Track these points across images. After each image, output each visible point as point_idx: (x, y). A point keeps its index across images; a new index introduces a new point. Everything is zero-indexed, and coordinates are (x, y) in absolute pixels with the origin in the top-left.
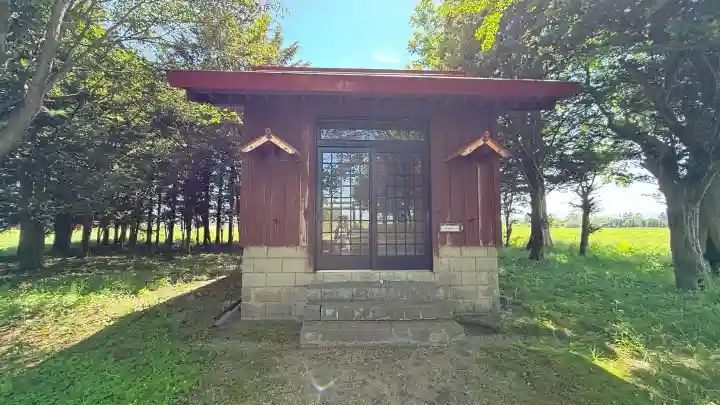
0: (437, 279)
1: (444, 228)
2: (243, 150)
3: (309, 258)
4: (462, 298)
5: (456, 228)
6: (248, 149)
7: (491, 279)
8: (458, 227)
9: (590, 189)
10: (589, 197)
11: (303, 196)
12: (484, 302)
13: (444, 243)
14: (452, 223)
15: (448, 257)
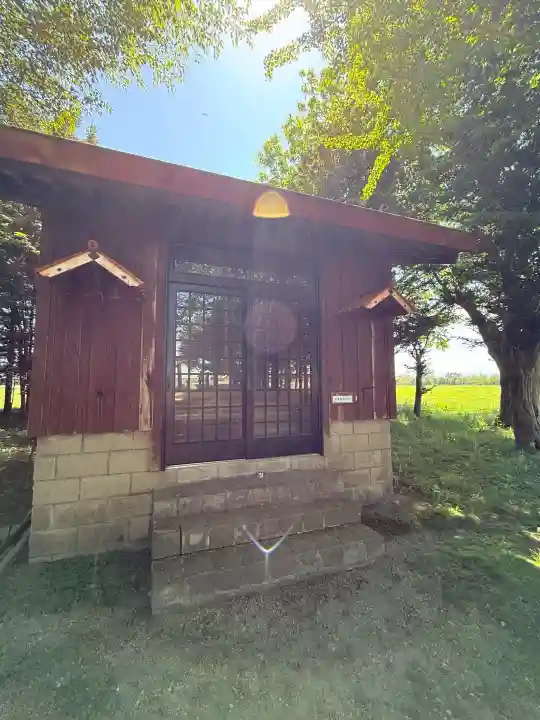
0: (327, 464)
1: (337, 399)
2: (44, 273)
3: (154, 449)
4: (355, 486)
5: (348, 399)
6: (52, 272)
7: (384, 458)
8: (351, 397)
9: (422, 352)
10: (422, 360)
11: (147, 353)
12: (376, 488)
13: (335, 418)
14: (344, 392)
15: (340, 434)
